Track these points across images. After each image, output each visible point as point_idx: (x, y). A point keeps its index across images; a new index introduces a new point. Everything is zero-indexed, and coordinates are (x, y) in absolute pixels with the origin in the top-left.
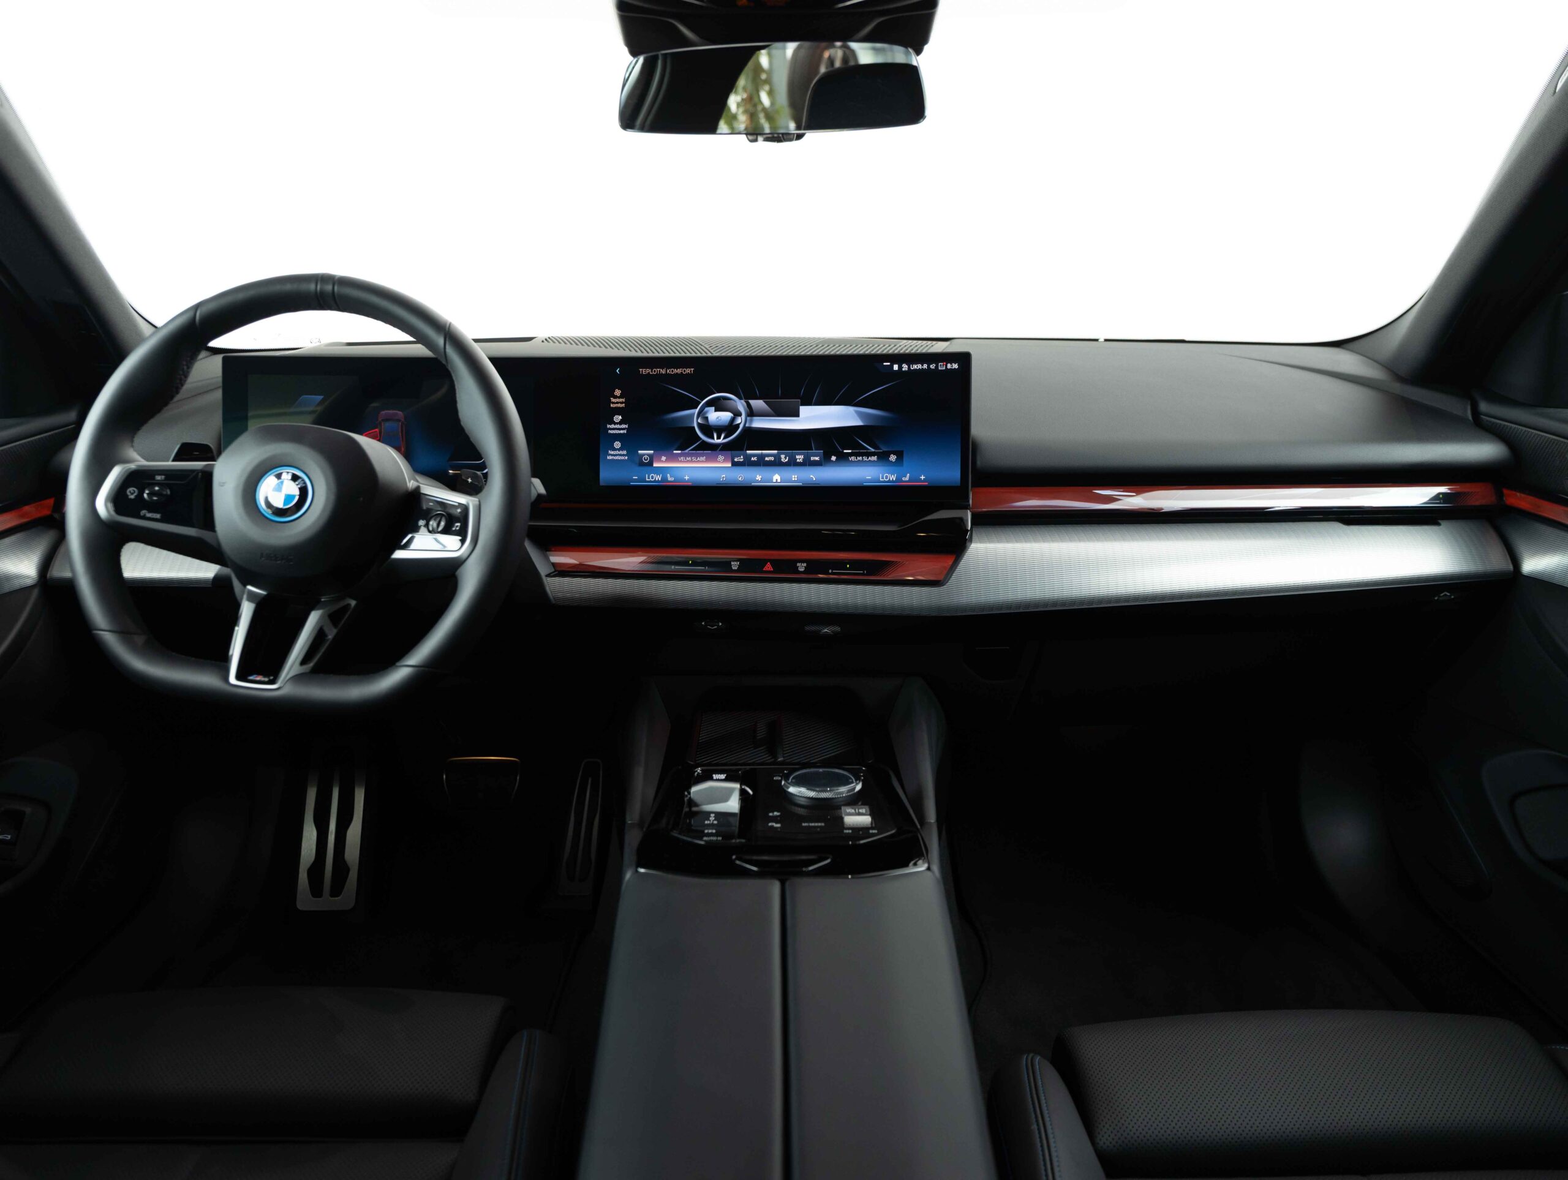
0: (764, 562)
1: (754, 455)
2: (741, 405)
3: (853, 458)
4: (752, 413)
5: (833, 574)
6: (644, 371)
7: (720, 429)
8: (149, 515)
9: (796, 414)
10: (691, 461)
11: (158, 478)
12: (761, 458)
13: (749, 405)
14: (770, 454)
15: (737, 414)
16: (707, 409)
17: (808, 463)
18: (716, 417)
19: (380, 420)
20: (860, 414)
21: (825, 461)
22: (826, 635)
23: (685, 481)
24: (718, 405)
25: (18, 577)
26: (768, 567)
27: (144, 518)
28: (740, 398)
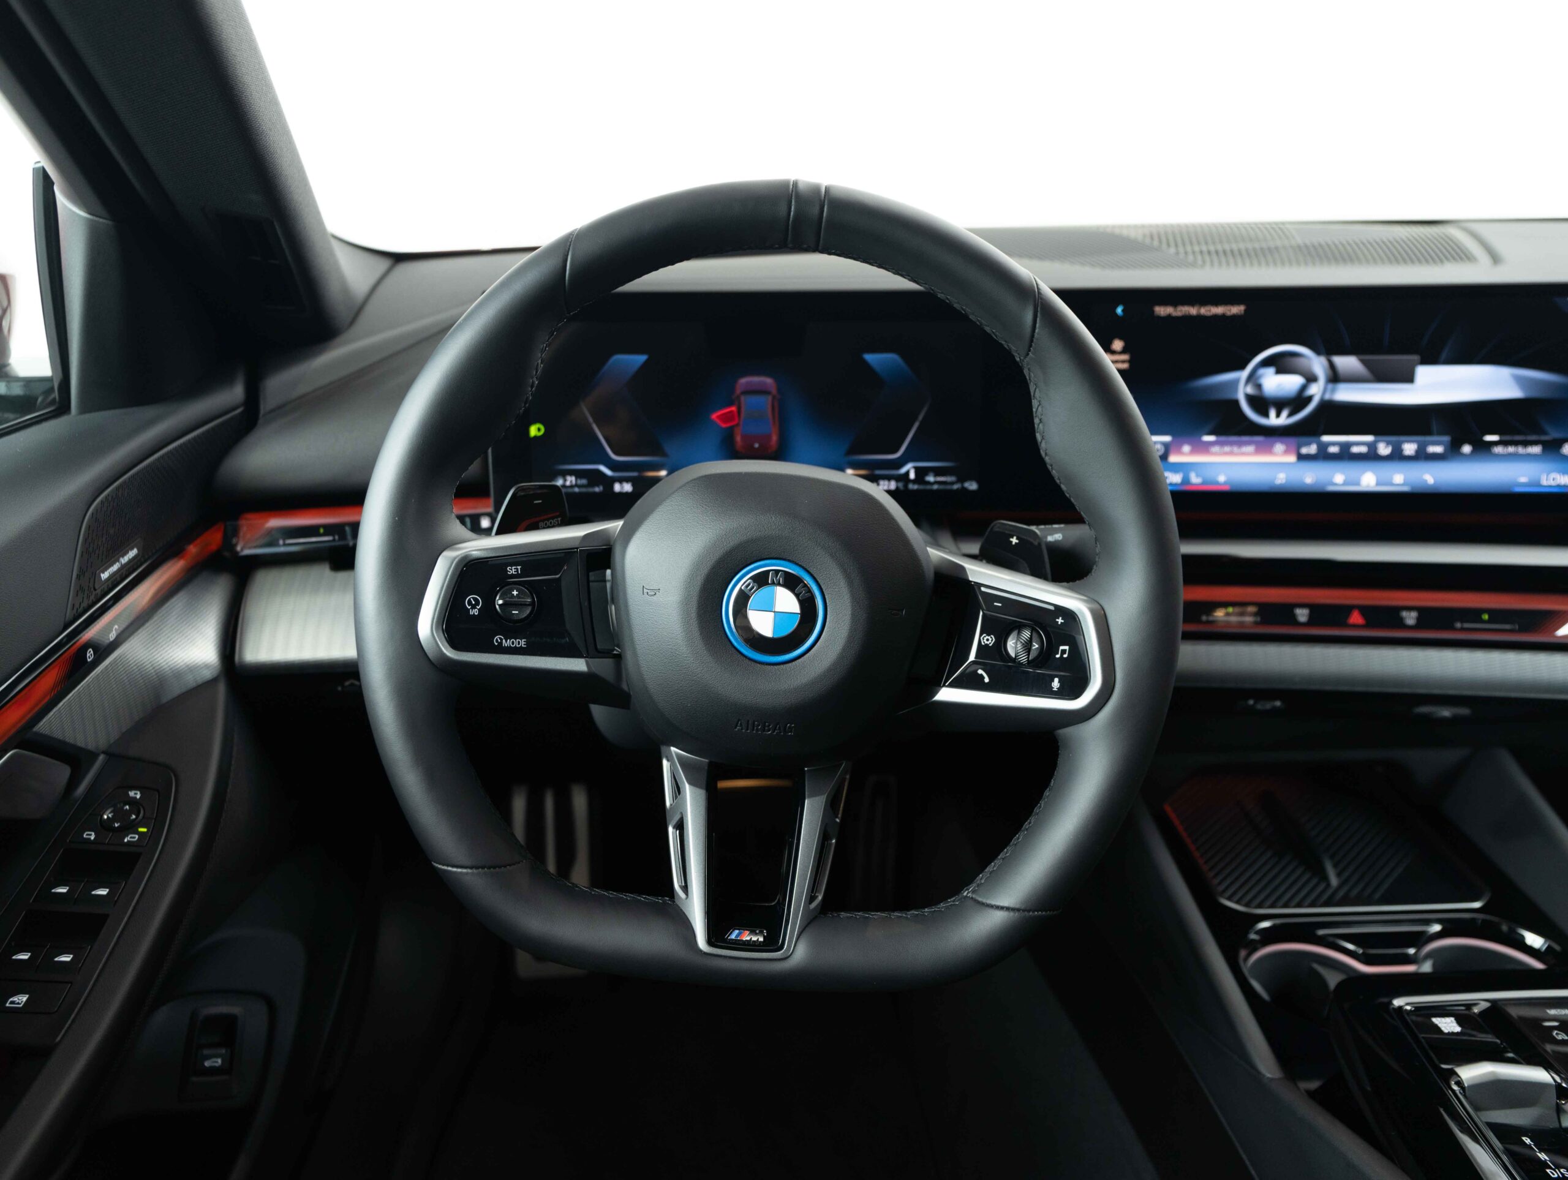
0: (1348, 609)
1: (1334, 444)
2: (1318, 364)
3: (1498, 450)
4: (1335, 377)
5: (1463, 629)
6: (1162, 311)
7: (1280, 404)
8: (507, 643)
9: (1409, 378)
10: (1231, 453)
11: (512, 570)
12: (1346, 447)
13: (1332, 366)
14: (1360, 442)
15: (1311, 379)
16: (1262, 371)
17: (1422, 456)
18: (1276, 383)
19: (738, 392)
20: (1519, 380)
21: (1453, 451)
22: (1444, 721)
23: (1217, 483)
24: (1280, 365)
25: (192, 669)
26: (1356, 618)
27: (501, 650)
28: (1318, 352)
